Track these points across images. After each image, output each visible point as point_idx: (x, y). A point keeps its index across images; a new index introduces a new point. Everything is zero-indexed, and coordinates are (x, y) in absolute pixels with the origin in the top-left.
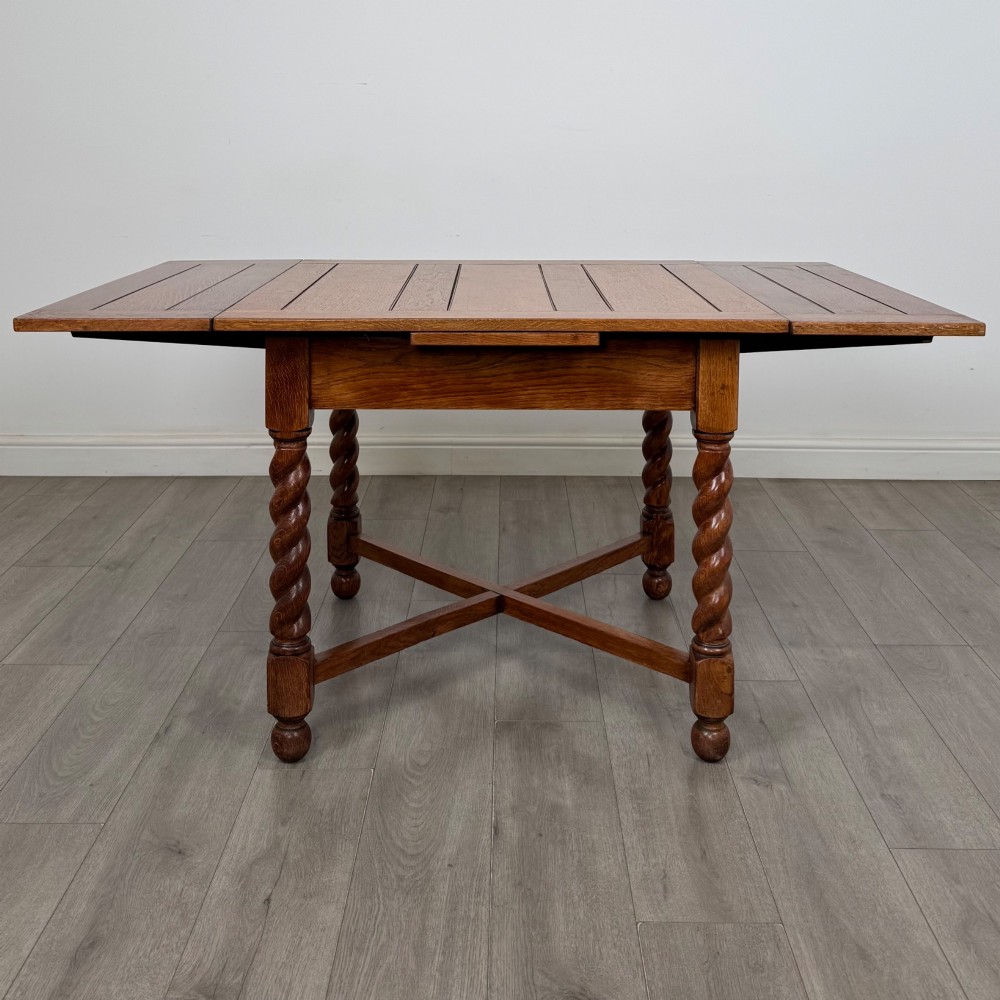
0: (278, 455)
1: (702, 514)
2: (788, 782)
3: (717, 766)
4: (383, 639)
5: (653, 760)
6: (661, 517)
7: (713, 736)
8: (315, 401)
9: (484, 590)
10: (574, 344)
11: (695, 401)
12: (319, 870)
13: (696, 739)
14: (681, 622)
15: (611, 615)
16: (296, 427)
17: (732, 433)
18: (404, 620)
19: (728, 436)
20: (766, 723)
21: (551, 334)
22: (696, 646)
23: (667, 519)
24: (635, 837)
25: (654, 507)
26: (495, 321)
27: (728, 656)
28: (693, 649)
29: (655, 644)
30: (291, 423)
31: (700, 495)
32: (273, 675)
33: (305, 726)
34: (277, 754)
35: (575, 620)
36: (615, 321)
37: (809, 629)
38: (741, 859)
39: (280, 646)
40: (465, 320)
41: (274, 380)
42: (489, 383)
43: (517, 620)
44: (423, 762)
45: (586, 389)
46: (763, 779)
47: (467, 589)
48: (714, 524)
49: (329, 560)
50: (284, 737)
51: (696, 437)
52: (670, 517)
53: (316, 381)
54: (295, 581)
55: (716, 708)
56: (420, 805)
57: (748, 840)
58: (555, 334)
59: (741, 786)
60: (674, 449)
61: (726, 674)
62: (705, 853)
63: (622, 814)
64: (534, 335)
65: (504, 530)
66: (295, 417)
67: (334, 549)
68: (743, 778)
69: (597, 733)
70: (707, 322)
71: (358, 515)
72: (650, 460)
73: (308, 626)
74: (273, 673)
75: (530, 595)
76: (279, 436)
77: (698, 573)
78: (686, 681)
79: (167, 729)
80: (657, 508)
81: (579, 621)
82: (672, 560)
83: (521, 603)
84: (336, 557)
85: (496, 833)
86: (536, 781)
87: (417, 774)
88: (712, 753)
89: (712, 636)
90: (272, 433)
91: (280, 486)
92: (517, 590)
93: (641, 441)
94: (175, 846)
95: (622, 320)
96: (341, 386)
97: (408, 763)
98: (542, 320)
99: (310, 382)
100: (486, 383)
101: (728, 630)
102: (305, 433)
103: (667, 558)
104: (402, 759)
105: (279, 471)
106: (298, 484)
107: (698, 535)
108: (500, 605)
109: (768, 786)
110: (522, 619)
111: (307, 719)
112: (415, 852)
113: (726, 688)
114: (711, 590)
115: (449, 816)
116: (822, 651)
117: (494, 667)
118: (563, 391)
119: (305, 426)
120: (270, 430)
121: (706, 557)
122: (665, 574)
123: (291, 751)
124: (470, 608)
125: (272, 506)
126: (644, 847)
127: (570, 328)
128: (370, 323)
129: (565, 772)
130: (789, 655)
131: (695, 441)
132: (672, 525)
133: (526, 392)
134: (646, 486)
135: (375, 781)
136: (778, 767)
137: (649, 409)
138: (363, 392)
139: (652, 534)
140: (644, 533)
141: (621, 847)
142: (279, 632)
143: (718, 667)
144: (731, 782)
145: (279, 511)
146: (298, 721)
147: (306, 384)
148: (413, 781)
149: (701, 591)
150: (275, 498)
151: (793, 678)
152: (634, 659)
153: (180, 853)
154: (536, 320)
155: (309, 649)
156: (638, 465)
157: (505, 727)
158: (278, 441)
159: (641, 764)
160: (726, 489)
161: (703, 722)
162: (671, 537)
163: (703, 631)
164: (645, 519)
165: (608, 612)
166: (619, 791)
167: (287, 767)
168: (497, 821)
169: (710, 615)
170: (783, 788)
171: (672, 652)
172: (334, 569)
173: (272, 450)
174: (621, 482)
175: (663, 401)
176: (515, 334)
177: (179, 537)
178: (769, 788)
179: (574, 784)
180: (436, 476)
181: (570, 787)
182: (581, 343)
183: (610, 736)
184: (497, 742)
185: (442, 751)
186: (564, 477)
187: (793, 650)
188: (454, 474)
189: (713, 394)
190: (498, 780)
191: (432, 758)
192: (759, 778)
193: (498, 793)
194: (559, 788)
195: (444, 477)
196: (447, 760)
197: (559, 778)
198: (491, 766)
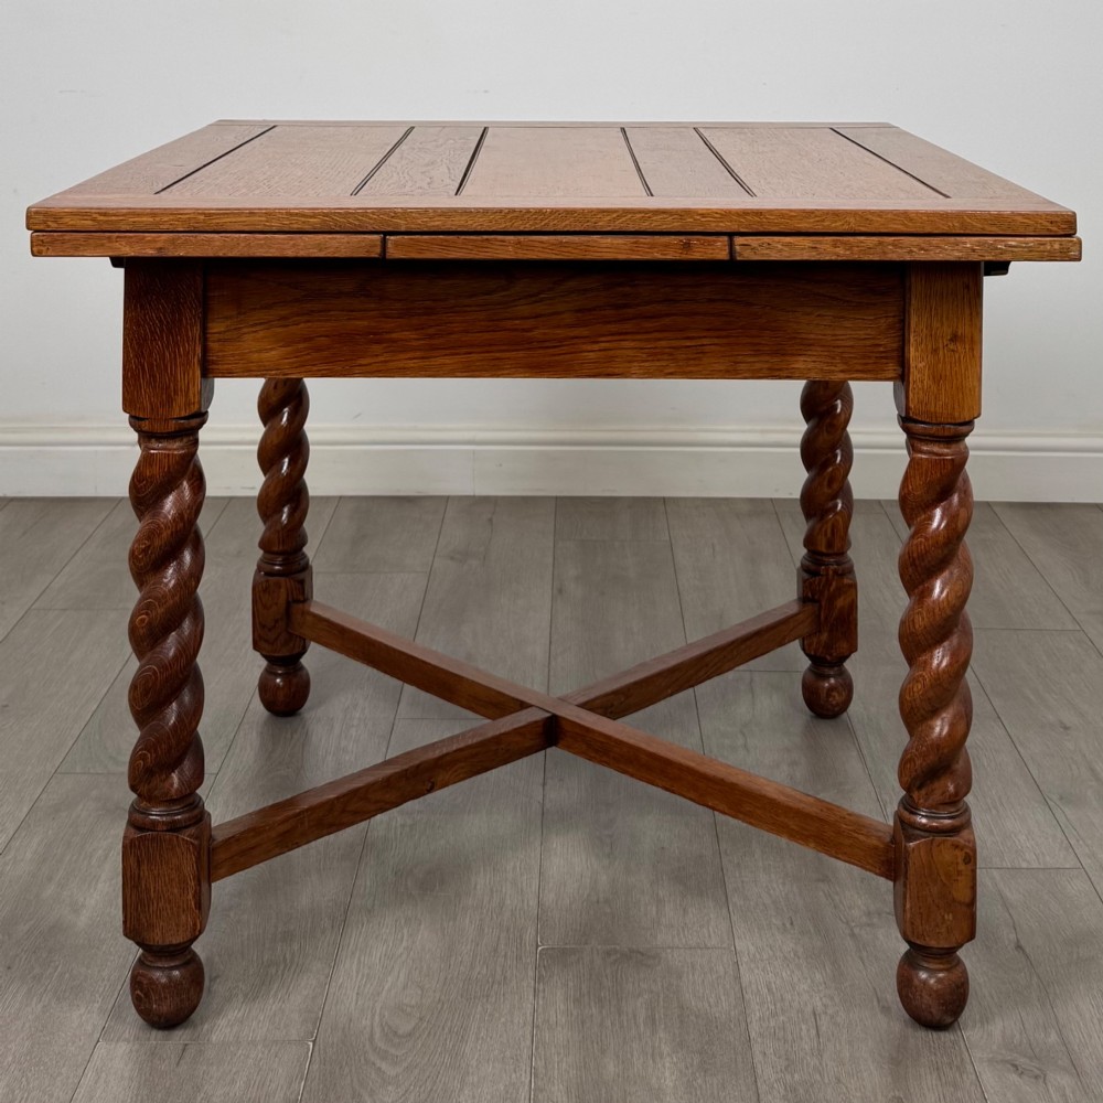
0: (146, 460)
1: (917, 571)
2: (1075, 1068)
3: (945, 1037)
4: (338, 798)
5: (824, 1023)
6: (835, 572)
7: (939, 981)
8: (213, 363)
9: (523, 705)
10: (684, 257)
11: (903, 362)
13: (905, 985)
14: (868, 759)
15: (745, 746)
16: (178, 410)
17: (970, 423)
18: (380, 760)
19: (964, 429)
20: (1027, 950)
21: (643, 239)
22: (906, 814)
23: (842, 575)
25: (822, 554)
26: (540, 212)
27: (965, 833)
28: (899, 818)
29: (830, 808)
30: (170, 401)
31: (913, 537)
32: (135, 866)
33: (194, 958)
34: (140, 1012)
35: (683, 761)
36: (758, 213)
37: (1092, 770)
39: (145, 813)
40: (486, 211)
41: (139, 325)
42: (530, 330)
43: (581, 761)
44: (405, 1028)
45: (705, 341)
46: (1028, 1063)
47: (493, 702)
48: (937, 590)
49: (256, 646)
50: (152, 982)
51: (905, 429)
52: (851, 571)
53: (216, 327)
54: (174, 694)
55: (943, 930)
58: (648, 239)
59: (988, 1077)
60: (855, 451)
61: (962, 867)
64: (609, 240)
65: (560, 591)
66: (175, 392)
67: (263, 627)
68: (990, 1061)
69: (722, 972)
70: (927, 214)
71: (306, 567)
72: (813, 472)
73: (199, 776)
74: (132, 861)
75: (604, 715)
76: (146, 426)
77: (912, 680)
78: (888, 877)
80: (828, 555)
81: (692, 764)
82: (853, 648)
83: (588, 730)
84: (266, 641)
86: (611, 1068)
87: (393, 1051)
88: (936, 1012)
89: (936, 797)
90: (136, 422)
91: (148, 519)
92: (583, 706)
93: (798, 438)
95: (770, 212)
96: (261, 334)
97: (377, 1031)
98: (626, 212)
99: (204, 329)
100: (524, 330)
101: (965, 785)
102: (194, 422)
103: (844, 645)
104: (366, 1022)
105: (146, 490)
106: (180, 516)
107: (911, 610)
108: (552, 732)
109: (1039, 1077)
110: (590, 759)
111: (197, 947)
113: (961, 894)
114: (935, 712)
117: (538, 843)
118: (663, 343)
119: (194, 409)
120: (131, 417)
121: (924, 651)
122: (842, 674)
123: (165, 1007)
124: (497, 739)
125: (133, 556)
127: (676, 226)
128: (314, 216)
129: (666, 1049)
130: (1062, 820)
131: (903, 437)
132: (854, 586)
133: (596, 347)
134: (808, 515)
135: (315, 1067)
136: (1053, 1037)
137: (818, 377)
138: (301, 346)
139: (819, 601)
140: (806, 598)
142: (144, 788)
143: (946, 854)
144: (969, 1067)
145: (147, 563)
146: (181, 953)
147: (197, 331)
148: (384, 1066)
149: (915, 714)
150: (138, 541)
151: (1071, 862)
152: (793, 835)
154: (615, 211)
155: (199, 817)
156: (792, 479)
157: (556, 958)
158: (146, 437)
159: (804, 1032)
160: (960, 525)
161: (918, 953)
162: (852, 607)
163: (920, 788)
164: (806, 576)
165: (740, 741)
166: (763, 1088)
167: (156, 1034)
169: (932, 758)
170: (1066, 1081)
171: (859, 825)
172: (263, 663)
173: (137, 452)
174: (761, 508)
175: (846, 363)
176: (576, 238)
177: (3, 603)
178: (1041, 1081)
179: (681, 1072)
180: (448, 497)
181: (674, 1078)
182: (697, 255)
183: (746, 978)
184: (541, 988)
185: (439, 1006)
186: (664, 500)
187: (1066, 810)
188: (477, 493)
189: (935, 351)
190: (541, 1064)
191: (421, 1019)
192: (1022, 1061)
193: (542, 1091)
194: (654, 1080)
195: (461, 498)
196: (449, 1024)
197: (654, 1061)
198: (529, 1037)
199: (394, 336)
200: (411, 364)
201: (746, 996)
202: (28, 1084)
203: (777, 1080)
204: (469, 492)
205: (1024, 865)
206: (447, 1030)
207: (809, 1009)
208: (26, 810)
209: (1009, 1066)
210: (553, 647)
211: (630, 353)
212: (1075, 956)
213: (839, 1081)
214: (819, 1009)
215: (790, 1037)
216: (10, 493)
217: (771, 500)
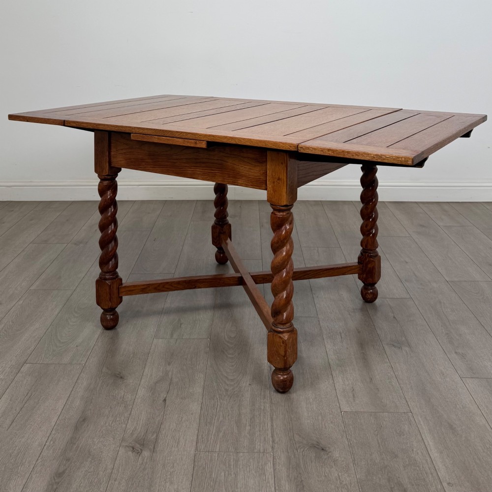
2: (409, 346)
5: (343, 335)
10: (195, 146)
12: (188, 386)
19: (282, 208)
20: (397, 318)
21: (186, 140)
24: (337, 372)
30: (102, 172)
36: (213, 136)
37: (414, 274)
38: (389, 382)
41: (97, 151)
42: (175, 163)
44: (233, 335)
46: (397, 344)
53: (112, 153)
56: (233, 356)
57: (392, 373)
59: (387, 348)
62: (371, 379)
63: (330, 360)
64: (178, 139)
66: (104, 169)
67: (214, 238)
68: (387, 344)
69: (315, 323)
74: (98, 286)
87: (231, 341)
94: (119, 375)
95: (216, 136)
96: (121, 157)
97: (226, 336)
99: (110, 153)
104: (223, 334)
109: (400, 348)
112: (232, 378)
113: (282, 352)
115: (247, 361)
116: (421, 284)
126: (342, 376)
127: (194, 137)
130: (406, 286)
133: (190, 170)
135: (211, 344)
136: (404, 339)
138: (128, 161)
141: (331, 376)
143: (277, 339)
144: (381, 345)
147: (107, 154)
148: (229, 345)
151: (408, 296)
153: (121, 378)
159: (338, 337)
166: (328, 350)
170: (407, 349)
175: (252, 183)
176: (171, 138)
182: (198, 146)
183: (321, 324)
188: (236, 199)
189: (274, 182)
192: (395, 344)
199: (146, 160)
200: (151, 169)
201: (322, 329)
203: (331, 348)
204: (234, 199)
207: (339, 332)
209: (392, 345)
211: (199, 172)
213: (347, 348)
214: (342, 332)
215: (334, 339)
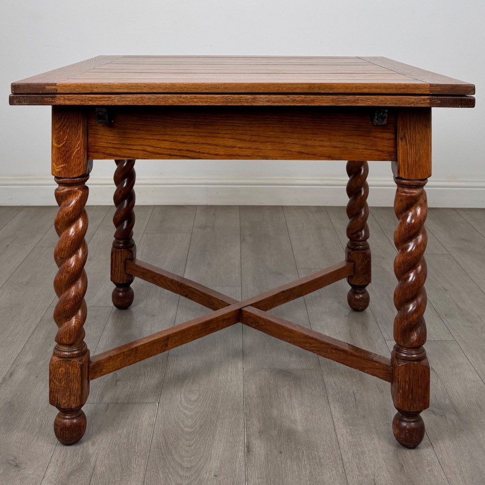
2: (457, 413)
12: (119, 479)
20: (435, 370)
24: (350, 454)
38: (429, 471)
44: (194, 398)
46: (438, 411)
56: (192, 430)
57: (433, 456)
62: (402, 466)
63: (339, 436)
65: (243, 240)
69: (316, 378)
79: (11, 374)
85: (249, 451)
86: (275, 412)
94: (13, 461)
97: (183, 399)
109: (443, 416)
112: (189, 466)
115: (213, 438)
116: (468, 320)
126: (357, 461)
129: (296, 406)
130: (446, 323)
141: (341, 462)
148: (186, 412)
151: (451, 338)
153: (16, 466)
157: (251, 373)
159: (350, 400)
168: (248, 442)
177: (25, 245)
178: (444, 418)
179: (303, 414)
180: (197, 206)
181: (300, 416)
183: (326, 380)
184: (246, 384)
185: (207, 390)
186: (282, 207)
187: (448, 320)
188: (209, 204)
190: (248, 411)
191: (200, 395)
193: (249, 421)
194: (292, 417)
195: (202, 206)
196: (211, 397)
197: (292, 410)
198: (242, 402)
201: (327, 387)
202: (48, 418)
203: (341, 417)
204: (205, 204)
205: (432, 339)
206: (210, 399)
207: (351, 391)
208: (39, 320)
209: (431, 412)
210: (242, 260)
212: (454, 372)
214: (355, 391)
215: (345, 402)
216: (25, 204)
217: (325, 207)
